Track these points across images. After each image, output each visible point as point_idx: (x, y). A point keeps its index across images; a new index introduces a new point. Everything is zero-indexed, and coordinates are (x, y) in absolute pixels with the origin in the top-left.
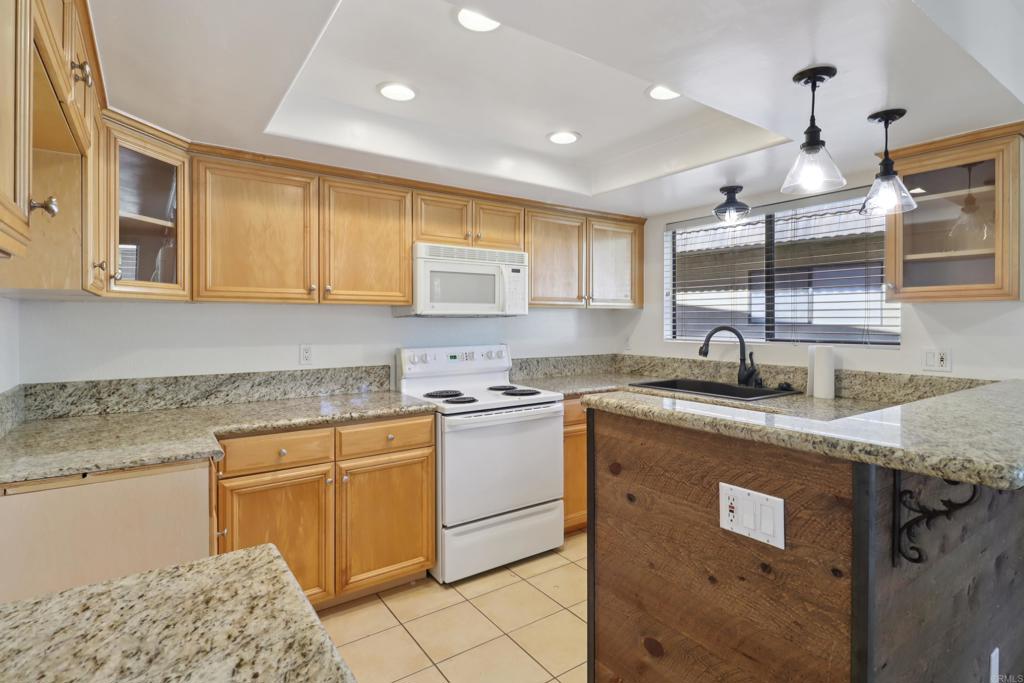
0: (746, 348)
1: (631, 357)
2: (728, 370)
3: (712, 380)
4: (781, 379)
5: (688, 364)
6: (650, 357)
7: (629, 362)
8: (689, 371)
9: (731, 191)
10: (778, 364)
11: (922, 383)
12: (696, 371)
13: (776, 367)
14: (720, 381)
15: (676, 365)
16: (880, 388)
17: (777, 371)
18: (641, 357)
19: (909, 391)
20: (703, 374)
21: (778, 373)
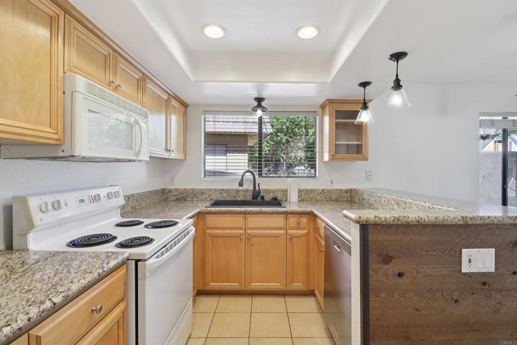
0: (256, 181)
1: (176, 190)
2: (243, 193)
3: (234, 199)
4: (271, 195)
5: (219, 192)
6: (192, 189)
7: (175, 193)
8: (220, 196)
9: (259, 100)
10: (269, 188)
11: (326, 192)
12: (224, 195)
13: (269, 190)
14: (239, 199)
15: (211, 193)
16: (312, 195)
17: (269, 191)
18: (185, 189)
19: (322, 195)
20: (229, 196)
21: (270, 193)
